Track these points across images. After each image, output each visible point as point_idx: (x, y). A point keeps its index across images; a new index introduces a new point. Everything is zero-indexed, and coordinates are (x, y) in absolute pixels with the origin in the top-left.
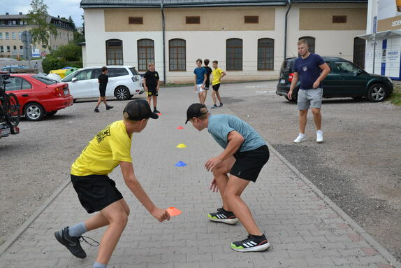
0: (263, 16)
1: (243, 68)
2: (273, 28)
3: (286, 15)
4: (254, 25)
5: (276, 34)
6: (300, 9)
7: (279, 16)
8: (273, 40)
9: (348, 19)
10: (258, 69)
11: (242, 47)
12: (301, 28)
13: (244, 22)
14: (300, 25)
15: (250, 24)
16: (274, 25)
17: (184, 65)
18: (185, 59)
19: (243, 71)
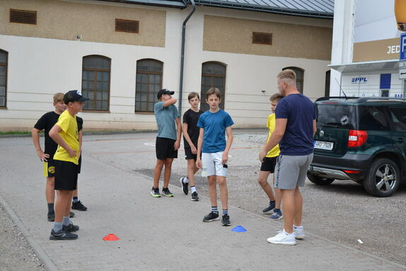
0: (147, 22)
1: (111, 108)
2: (161, 44)
3: (184, 24)
4: (131, 35)
5: (167, 55)
6: (205, 16)
7: (173, 23)
8: (161, 63)
9: (274, 39)
10: (136, 111)
11: (109, 72)
12: (206, 48)
13: (114, 29)
14: (204, 42)
15: (124, 33)
16: (164, 39)
17: (4, 98)
18: (6, 86)
19: (110, 113)
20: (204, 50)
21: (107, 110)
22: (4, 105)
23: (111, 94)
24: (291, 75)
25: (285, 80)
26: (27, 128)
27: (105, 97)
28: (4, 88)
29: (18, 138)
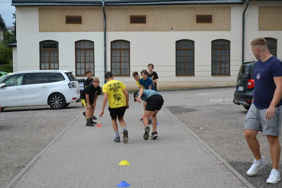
0: (217, 15)
1: (196, 73)
2: (228, 29)
3: (244, 14)
4: (207, 25)
5: (233, 35)
6: (259, 7)
8: (230, 41)
11: (193, 50)
12: (260, 29)
13: (196, 22)
14: (259, 25)
15: (203, 24)
16: (229, 25)
18: (129, 62)
19: (194, 76)
20: (259, 30)
21: (193, 74)
22: (128, 74)
23: (195, 64)
24: (262, 42)
25: (258, 46)
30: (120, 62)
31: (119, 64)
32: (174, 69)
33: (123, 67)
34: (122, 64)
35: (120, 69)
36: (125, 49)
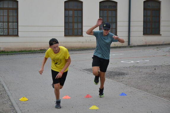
8: (116, 3)
11: (82, 10)
17: (17, 30)
18: (17, 22)
19: (83, 36)
21: (81, 35)
22: (16, 34)
23: (84, 24)
26: (31, 48)
27: (80, 27)
28: (16, 23)
29: (25, 54)
30: (8, 22)
31: (7, 23)
32: (63, 29)
33: (11, 27)
34: (10, 24)
35: (8, 29)
36: (13, 9)
